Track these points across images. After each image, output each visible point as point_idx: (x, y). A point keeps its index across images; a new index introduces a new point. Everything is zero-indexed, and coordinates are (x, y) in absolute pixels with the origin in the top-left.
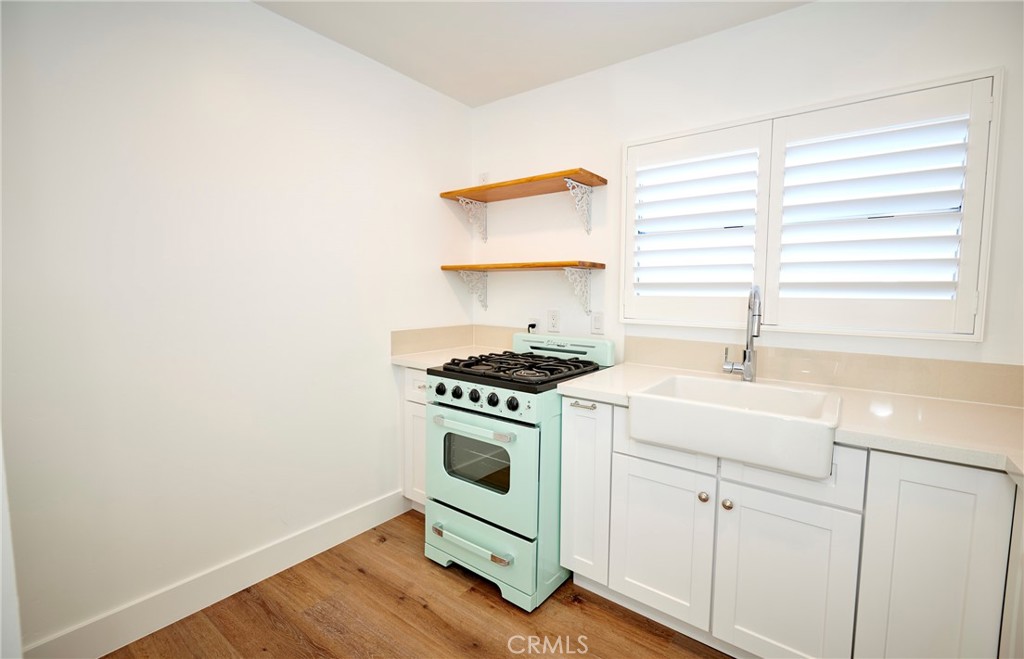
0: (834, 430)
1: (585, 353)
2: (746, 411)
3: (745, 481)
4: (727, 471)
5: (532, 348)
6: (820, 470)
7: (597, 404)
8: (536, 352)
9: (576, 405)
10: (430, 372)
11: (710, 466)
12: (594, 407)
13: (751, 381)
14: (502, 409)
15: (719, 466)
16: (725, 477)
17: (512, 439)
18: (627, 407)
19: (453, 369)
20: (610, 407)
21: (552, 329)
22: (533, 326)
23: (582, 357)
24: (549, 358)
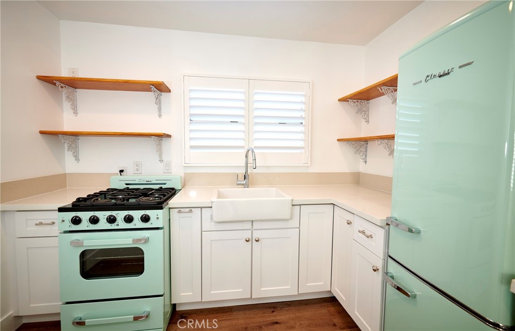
0: (292, 200)
1: (165, 184)
2: (246, 199)
3: (263, 228)
4: (256, 225)
5: (127, 184)
6: (288, 217)
7: (192, 209)
8: (131, 187)
9: (180, 212)
10: (61, 210)
11: (249, 226)
12: (191, 211)
13: (248, 187)
14: (137, 223)
15: (252, 225)
16: (256, 228)
17: (146, 240)
18: (211, 207)
19: (80, 205)
20: (200, 209)
21: (136, 172)
22: (121, 171)
23: (164, 186)
24: (144, 189)
